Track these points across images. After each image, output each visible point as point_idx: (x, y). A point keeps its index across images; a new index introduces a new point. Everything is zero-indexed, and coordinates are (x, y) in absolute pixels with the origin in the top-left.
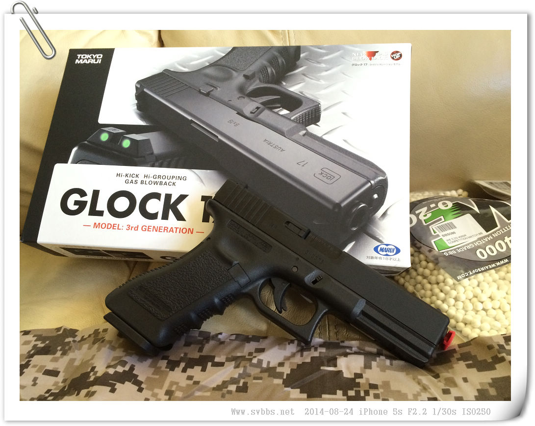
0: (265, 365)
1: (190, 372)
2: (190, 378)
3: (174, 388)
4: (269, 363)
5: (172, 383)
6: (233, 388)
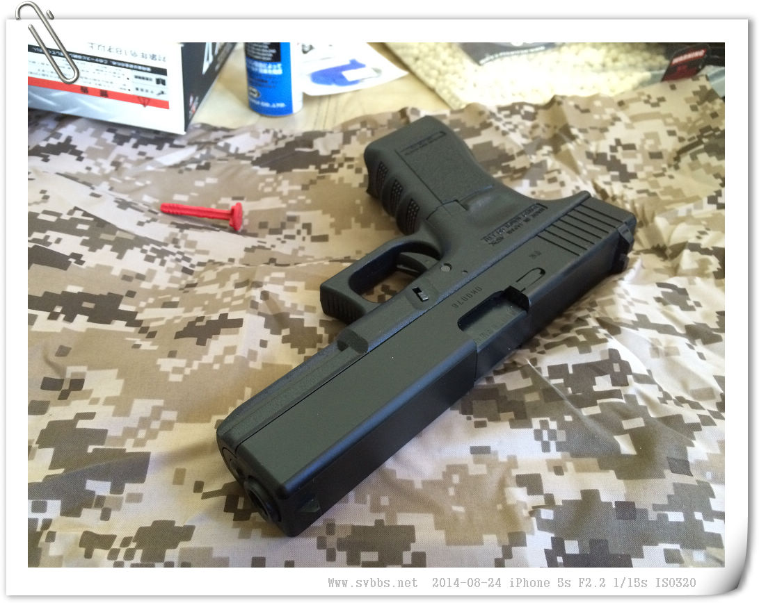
0: (232, 150)
1: (142, 148)
2: (141, 154)
3: (121, 160)
4: (237, 149)
5: (119, 156)
6: (193, 166)
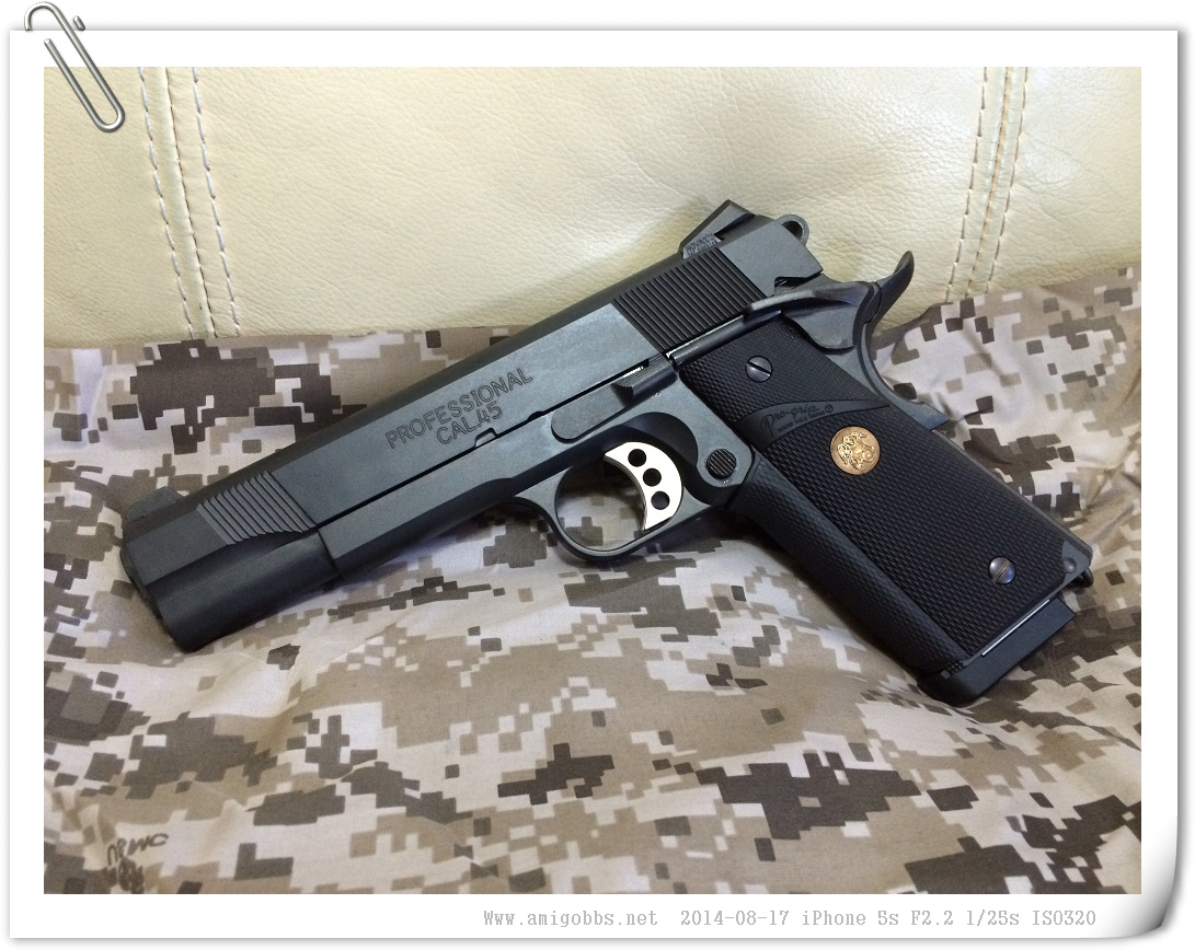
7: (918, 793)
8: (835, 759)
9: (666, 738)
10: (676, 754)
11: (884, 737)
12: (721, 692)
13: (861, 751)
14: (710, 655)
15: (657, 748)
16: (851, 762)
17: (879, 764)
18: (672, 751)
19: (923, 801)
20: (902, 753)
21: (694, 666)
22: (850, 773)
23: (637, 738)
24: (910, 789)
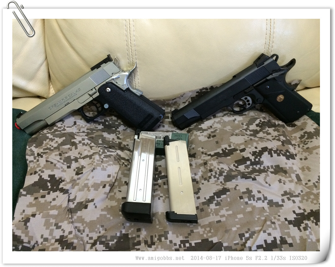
7: (238, 150)
8: (226, 149)
9: (202, 148)
10: (204, 151)
11: (233, 142)
12: (209, 140)
13: (230, 146)
14: (207, 134)
15: (202, 150)
16: (228, 148)
17: (233, 147)
18: (204, 150)
19: (238, 152)
20: (236, 144)
21: (205, 136)
22: (228, 150)
23: (199, 149)
24: (237, 150)
